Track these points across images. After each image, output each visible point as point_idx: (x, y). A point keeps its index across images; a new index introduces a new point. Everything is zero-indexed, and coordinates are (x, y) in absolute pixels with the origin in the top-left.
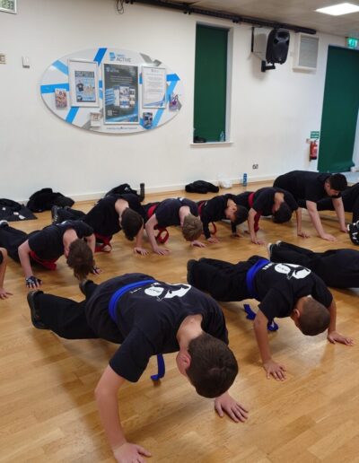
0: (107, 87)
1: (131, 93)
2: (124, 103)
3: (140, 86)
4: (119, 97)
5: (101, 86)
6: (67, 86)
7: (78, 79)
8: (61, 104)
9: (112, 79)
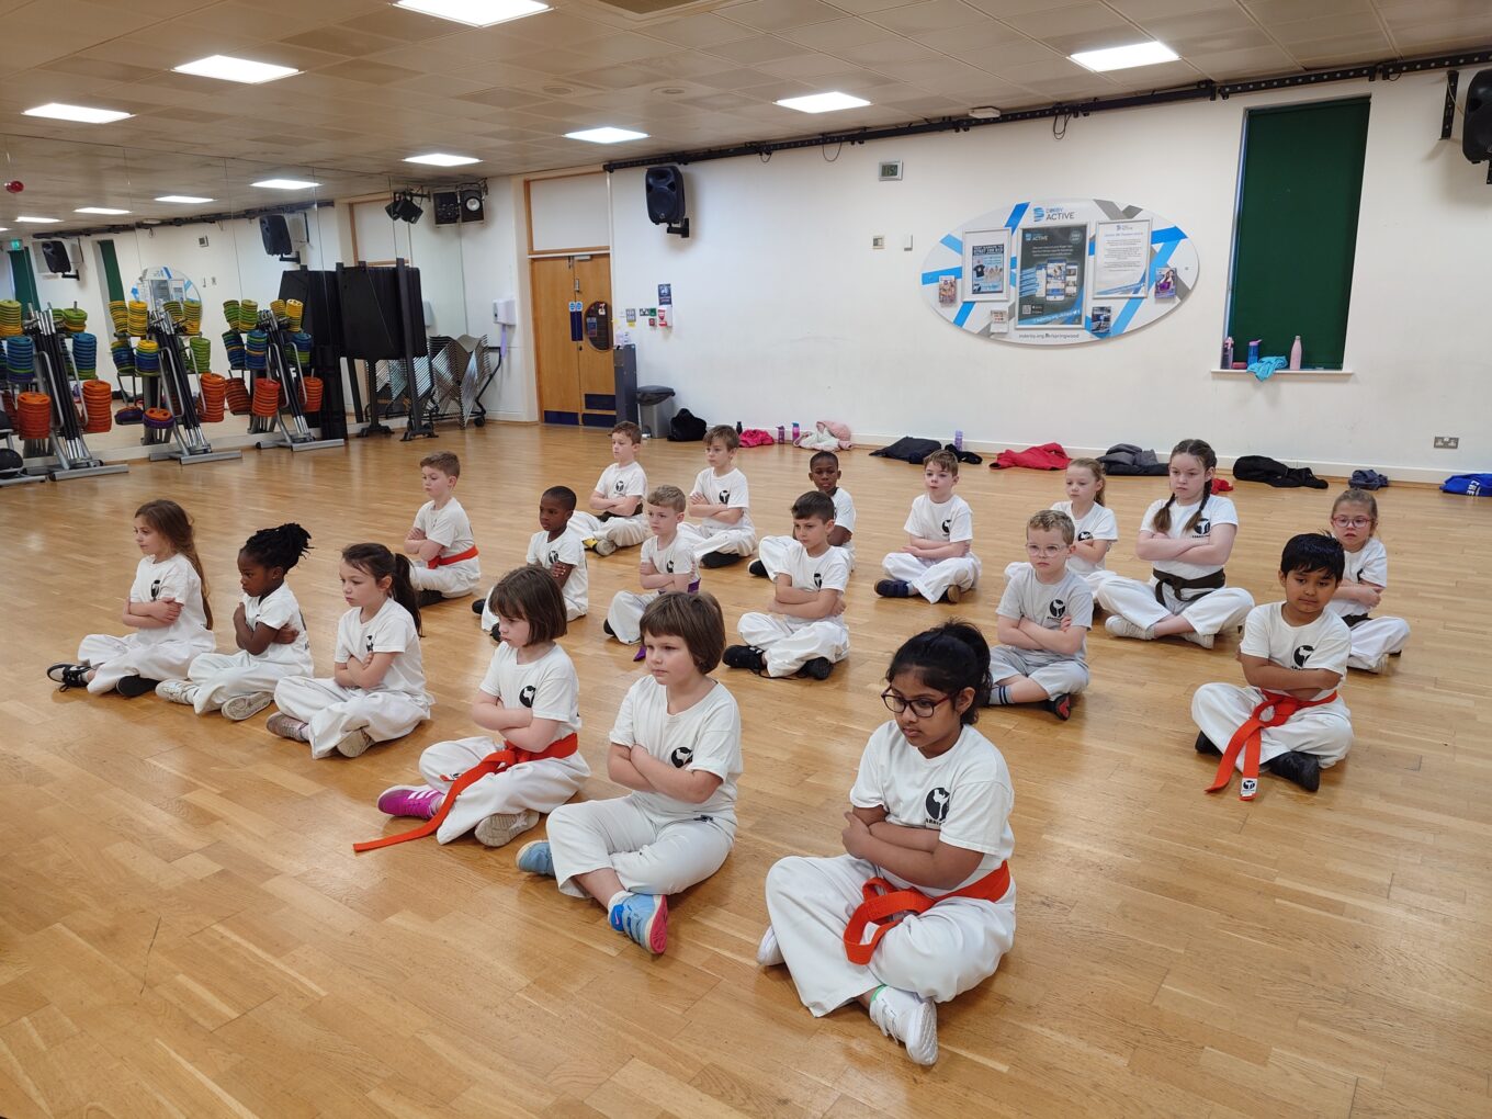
0: (1023, 267)
1: (1069, 273)
2: (1056, 292)
3: (1089, 260)
4: (1046, 281)
5: (1013, 266)
6: (958, 272)
7: (978, 258)
8: (947, 298)
9: (1036, 252)
